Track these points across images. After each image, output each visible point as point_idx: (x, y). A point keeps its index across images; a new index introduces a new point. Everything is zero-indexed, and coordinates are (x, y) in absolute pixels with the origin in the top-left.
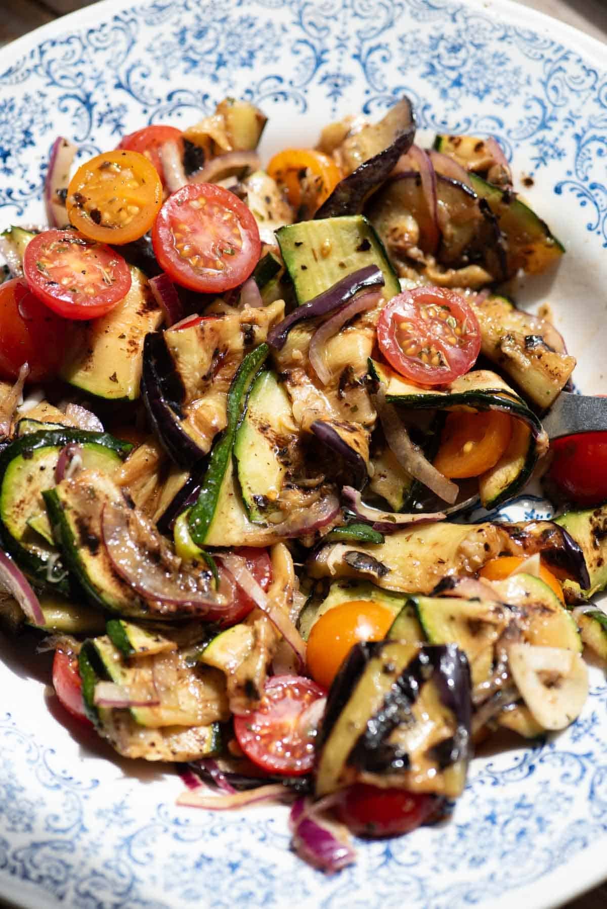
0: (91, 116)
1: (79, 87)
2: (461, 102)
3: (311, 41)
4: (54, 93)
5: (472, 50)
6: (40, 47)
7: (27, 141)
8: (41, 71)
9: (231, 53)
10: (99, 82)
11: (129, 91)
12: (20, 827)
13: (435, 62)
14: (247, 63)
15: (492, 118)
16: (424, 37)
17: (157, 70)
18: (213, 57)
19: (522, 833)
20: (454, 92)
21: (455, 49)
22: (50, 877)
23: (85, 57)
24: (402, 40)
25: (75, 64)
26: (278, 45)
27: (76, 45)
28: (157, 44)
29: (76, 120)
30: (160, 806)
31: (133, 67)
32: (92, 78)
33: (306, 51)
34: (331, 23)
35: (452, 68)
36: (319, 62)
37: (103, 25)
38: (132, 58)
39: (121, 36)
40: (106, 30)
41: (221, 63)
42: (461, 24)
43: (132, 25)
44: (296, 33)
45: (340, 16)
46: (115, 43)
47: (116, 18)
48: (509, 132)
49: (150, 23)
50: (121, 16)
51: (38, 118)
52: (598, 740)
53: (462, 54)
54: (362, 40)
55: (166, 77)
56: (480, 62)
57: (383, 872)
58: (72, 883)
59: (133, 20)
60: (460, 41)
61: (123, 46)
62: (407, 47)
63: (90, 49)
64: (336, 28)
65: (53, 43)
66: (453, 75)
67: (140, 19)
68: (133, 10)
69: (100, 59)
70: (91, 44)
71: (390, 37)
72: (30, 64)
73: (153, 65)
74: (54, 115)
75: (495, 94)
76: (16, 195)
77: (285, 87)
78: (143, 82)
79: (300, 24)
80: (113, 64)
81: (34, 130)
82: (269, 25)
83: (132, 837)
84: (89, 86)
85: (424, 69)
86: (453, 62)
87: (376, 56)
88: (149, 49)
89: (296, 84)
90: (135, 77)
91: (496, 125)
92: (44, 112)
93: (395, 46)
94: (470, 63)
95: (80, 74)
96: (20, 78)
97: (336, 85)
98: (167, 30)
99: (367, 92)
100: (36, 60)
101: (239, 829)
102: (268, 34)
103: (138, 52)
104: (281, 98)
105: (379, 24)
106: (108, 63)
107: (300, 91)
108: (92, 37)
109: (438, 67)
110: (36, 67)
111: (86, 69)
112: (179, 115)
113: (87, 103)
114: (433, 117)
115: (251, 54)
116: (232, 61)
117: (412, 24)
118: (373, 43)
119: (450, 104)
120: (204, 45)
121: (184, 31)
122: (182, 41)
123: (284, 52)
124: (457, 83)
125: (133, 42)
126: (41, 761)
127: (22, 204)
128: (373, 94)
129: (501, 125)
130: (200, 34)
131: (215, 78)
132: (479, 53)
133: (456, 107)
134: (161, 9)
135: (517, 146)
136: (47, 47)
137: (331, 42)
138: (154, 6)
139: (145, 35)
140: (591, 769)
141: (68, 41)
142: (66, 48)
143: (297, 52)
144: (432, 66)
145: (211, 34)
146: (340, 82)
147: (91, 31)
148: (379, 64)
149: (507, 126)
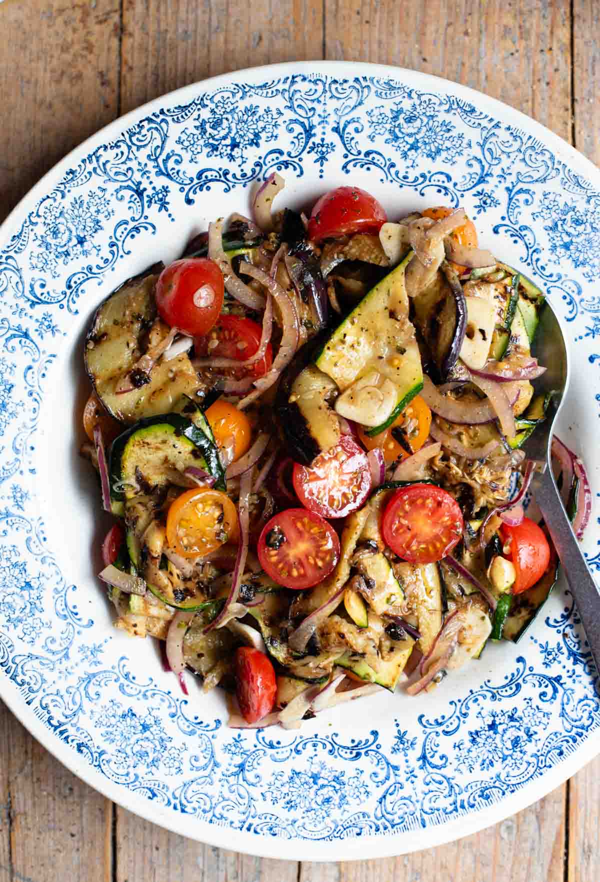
0: (307, 143)
1: (308, 118)
2: (562, 260)
3: (484, 163)
4: (289, 115)
5: (589, 229)
6: (293, 77)
7: (255, 142)
8: (287, 95)
9: (425, 143)
10: (324, 121)
11: (342, 137)
12: (27, 638)
13: (560, 223)
14: (432, 156)
15: (576, 284)
16: (561, 202)
17: (368, 131)
18: (411, 140)
19: (328, 800)
20: (561, 251)
21: (578, 222)
22: (29, 684)
23: (322, 99)
24: (545, 195)
25: (313, 101)
26: (460, 153)
27: (320, 87)
28: (376, 112)
29: (296, 141)
30: (122, 658)
31: (353, 121)
32: (319, 115)
33: (477, 168)
34: (504, 157)
35: (568, 234)
36: (482, 180)
37: (346, 81)
38: (354, 114)
39: (354, 94)
40: (346, 86)
41: (414, 147)
42: (591, 207)
43: (366, 90)
44: (476, 151)
45: (513, 156)
46: (348, 98)
47: (357, 80)
48: (582, 300)
49: (379, 95)
50: (361, 80)
51: (269, 128)
52: (407, 761)
53: (580, 228)
54: (519, 181)
55: (372, 138)
56: (589, 241)
57: (232, 780)
58: (41, 694)
59: (368, 86)
60: (584, 218)
61: (352, 103)
62: (547, 202)
63: (328, 94)
64: (505, 162)
65: (304, 79)
66: (567, 239)
67: (373, 89)
68: (372, 80)
69: (332, 104)
70: (331, 91)
71: (538, 188)
72: (280, 87)
73: (367, 125)
74: (281, 131)
75: (587, 269)
76: (229, 177)
77: (450, 185)
78: (354, 134)
79: (482, 146)
80: (339, 113)
81: (263, 135)
82: (461, 137)
83: (94, 675)
84: (315, 120)
85: (549, 223)
86: (571, 230)
87: (522, 197)
88: (369, 114)
89: (458, 187)
90: (350, 128)
91: (576, 291)
92: (275, 125)
93: (538, 196)
94: (583, 237)
95: (313, 109)
96: (270, 95)
97: (485, 203)
98: (389, 105)
99: (503, 218)
100: (286, 86)
101: (163, 700)
102: (457, 143)
103: (360, 112)
104: (443, 191)
105: (536, 176)
106: (336, 110)
107: (459, 194)
108: (334, 86)
109: (560, 228)
110: (284, 90)
111: (319, 108)
112: (368, 169)
113: (309, 132)
114: (538, 260)
115: (438, 151)
116: (423, 149)
117: (558, 188)
118: (525, 187)
119: (554, 258)
120: (409, 129)
121: (400, 111)
122: (395, 118)
123: (461, 160)
124: (566, 246)
125: (360, 103)
126: (63, 593)
127: (231, 184)
128: (507, 222)
129: (579, 293)
130: (409, 120)
131: (405, 156)
132: (592, 234)
133: (557, 262)
134: (392, 88)
135: (582, 313)
136: (298, 79)
137: (497, 171)
138: (387, 84)
139: (371, 101)
140: (392, 779)
141: (315, 82)
142: (312, 86)
143: (470, 165)
144: (556, 225)
145: (418, 123)
146: (488, 201)
147: (335, 82)
148: (521, 204)
149: (583, 295)
